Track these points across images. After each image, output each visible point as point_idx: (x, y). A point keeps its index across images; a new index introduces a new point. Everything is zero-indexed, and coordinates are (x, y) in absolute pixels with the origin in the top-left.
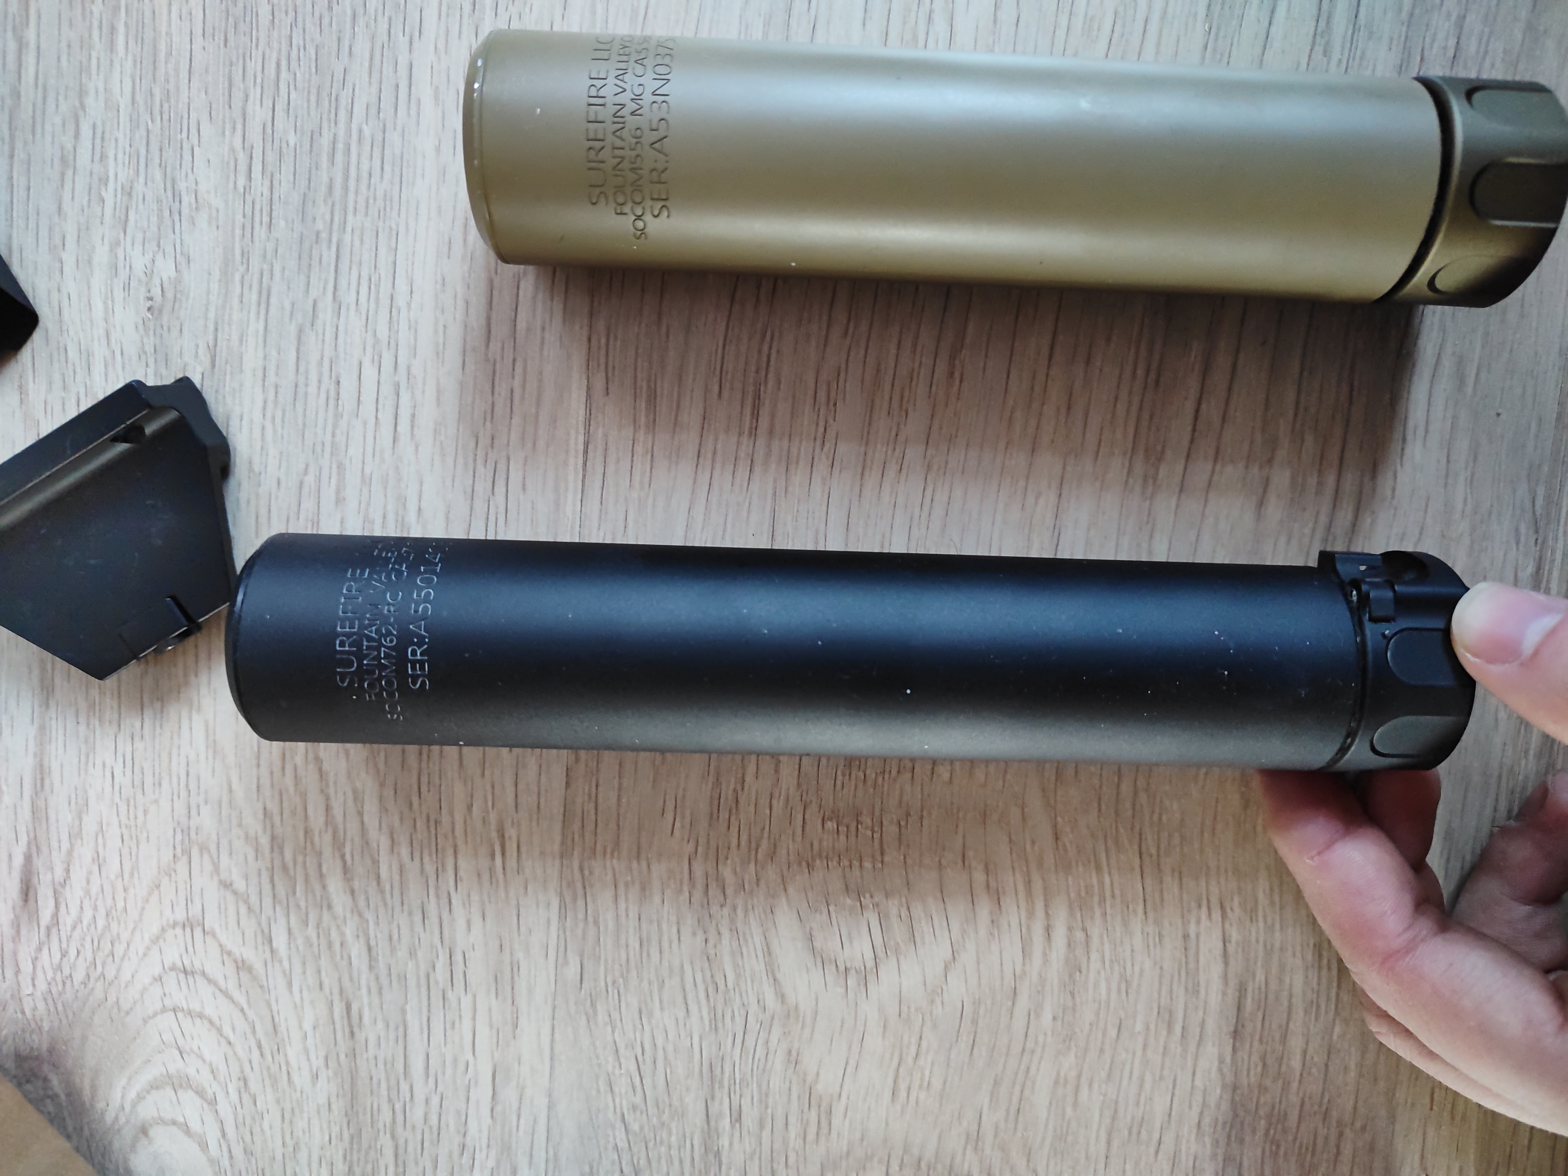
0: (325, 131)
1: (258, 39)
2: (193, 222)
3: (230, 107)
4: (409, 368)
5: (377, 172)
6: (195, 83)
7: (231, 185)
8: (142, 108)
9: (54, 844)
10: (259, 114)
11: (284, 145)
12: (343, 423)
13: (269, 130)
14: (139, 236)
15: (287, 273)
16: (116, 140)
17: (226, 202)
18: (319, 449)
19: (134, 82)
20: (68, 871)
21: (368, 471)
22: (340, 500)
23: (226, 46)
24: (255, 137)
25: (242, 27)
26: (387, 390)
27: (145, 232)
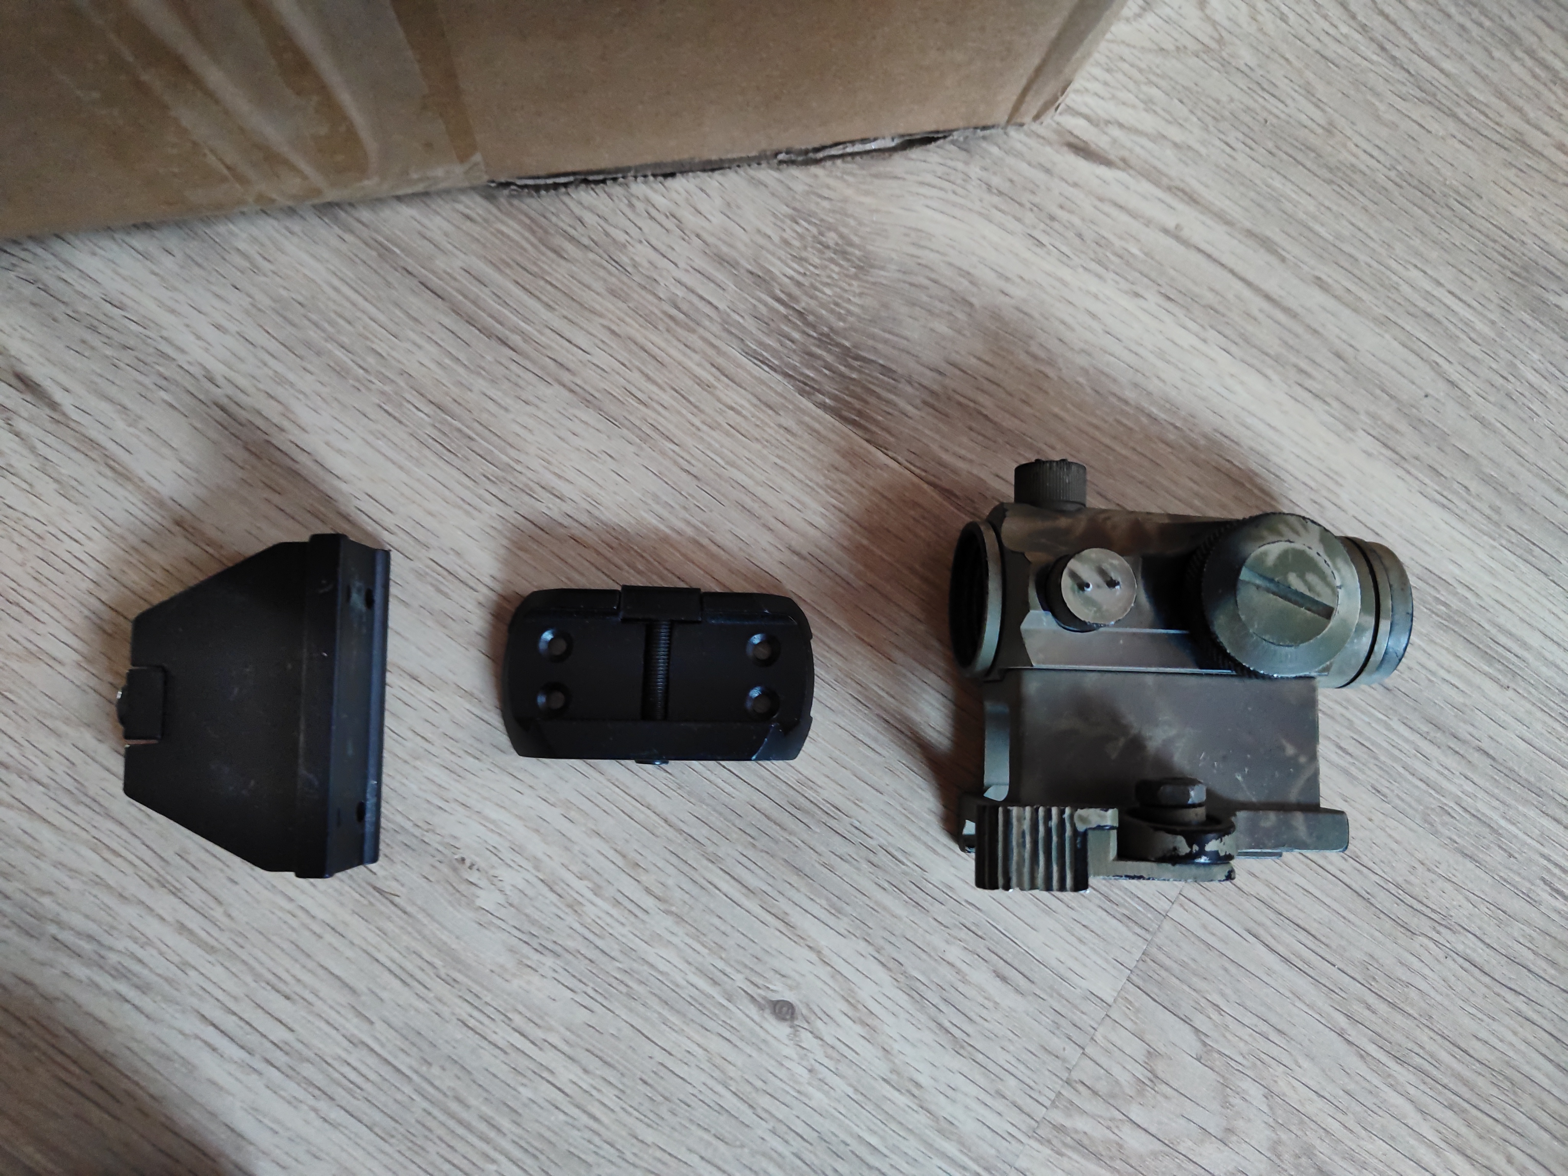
0: (514, 1128)
1: (630, 1114)
2: (512, 950)
3: (588, 1050)
4: (260, 1074)
5: (450, 1156)
6: (628, 1031)
7: (521, 1008)
8: (635, 966)
9: (50, 439)
10: (566, 1074)
11: (525, 1081)
12: (249, 979)
13: (545, 1074)
14: (530, 892)
15: (412, 1012)
16: (622, 924)
17: (509, 994)
18: (240, 940)
19: (661, 972)
20: (17, 435)
21: (192, 973)
22: (182, 928)
23: (641, 1079)
24: (548, 1057)
25: (647, 1104)
26: (252, 1039)
27: (531, 899)
